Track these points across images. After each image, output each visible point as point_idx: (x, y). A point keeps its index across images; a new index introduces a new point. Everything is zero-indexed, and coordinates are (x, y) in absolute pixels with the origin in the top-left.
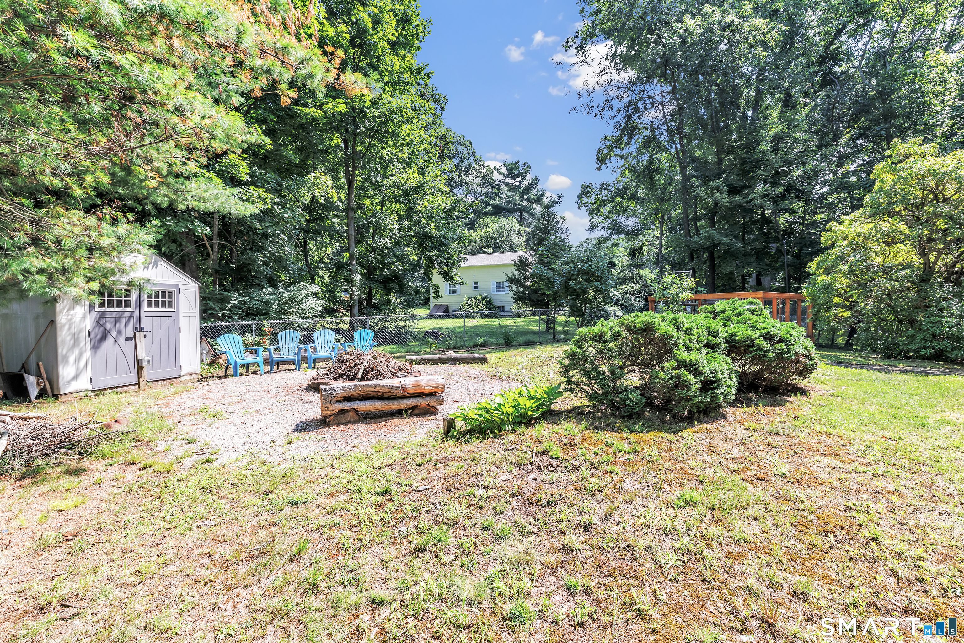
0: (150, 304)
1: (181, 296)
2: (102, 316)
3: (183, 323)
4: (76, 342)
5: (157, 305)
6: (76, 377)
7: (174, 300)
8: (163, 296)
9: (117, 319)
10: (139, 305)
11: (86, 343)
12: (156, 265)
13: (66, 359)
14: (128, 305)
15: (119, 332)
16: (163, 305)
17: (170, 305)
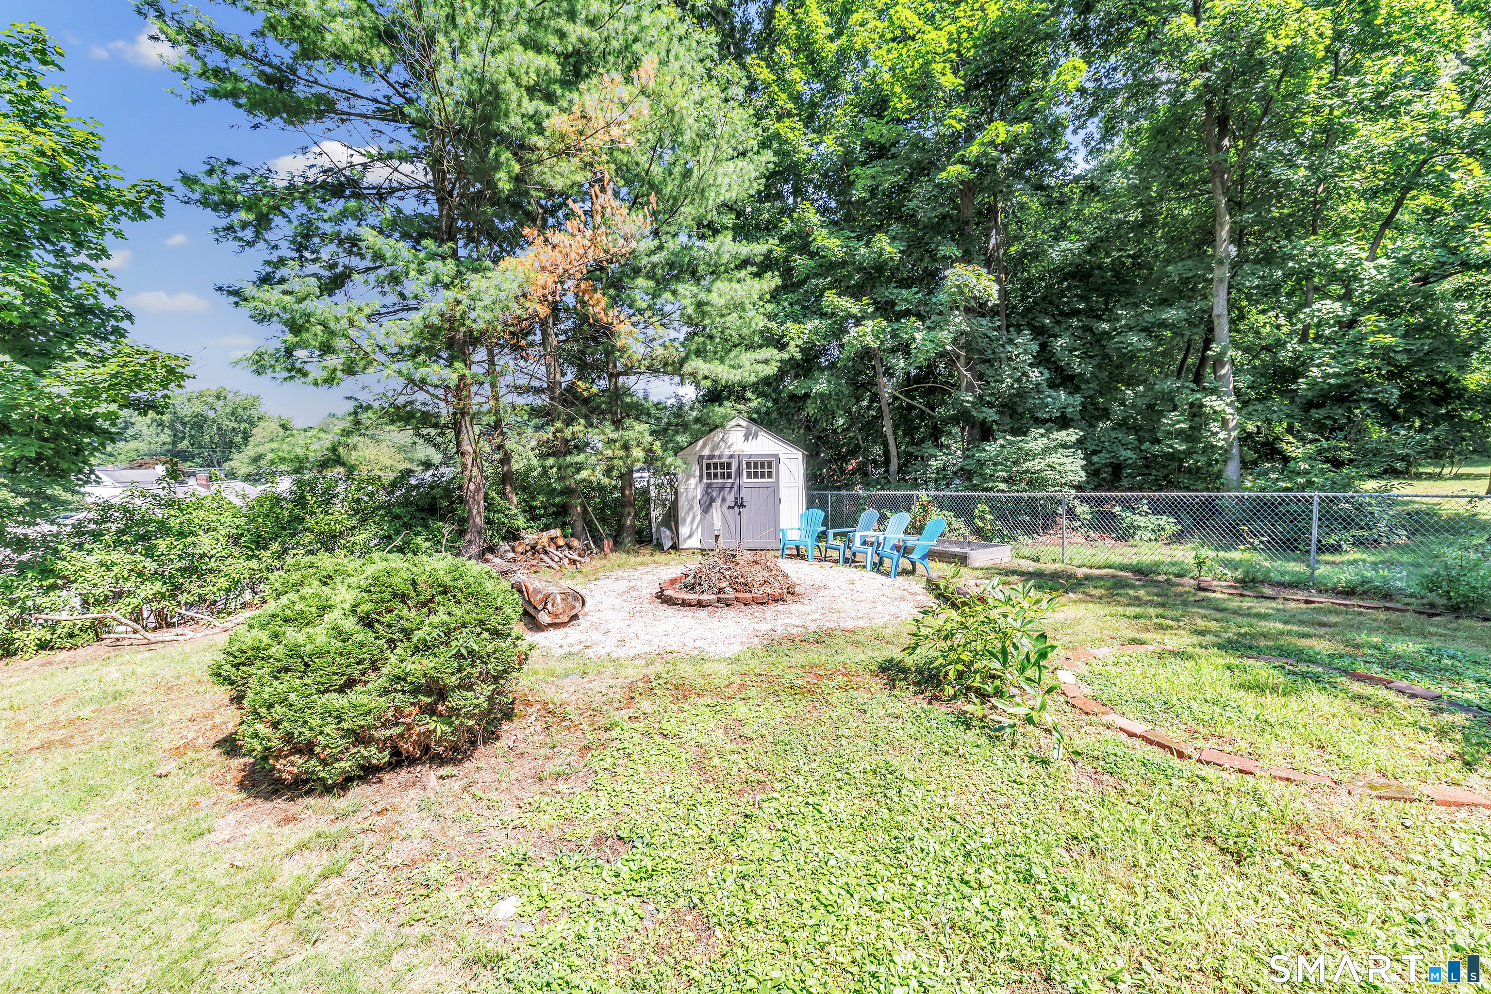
0: (749, 476)
1: (781, 466)
2: (709, 486)
3: (783, 493)
4: (691, 508)
5: (756, 476)
6: (690, 536)
7: (774, 470)
8: (763, 467)
9: (722, 488)
10: (739, 474)
11: (697, 509)
12: (756, 436)
13: (684, 520)
14: (729, 476)
15: (724, 500)
16: (763, 476)
17: (770, 475)
